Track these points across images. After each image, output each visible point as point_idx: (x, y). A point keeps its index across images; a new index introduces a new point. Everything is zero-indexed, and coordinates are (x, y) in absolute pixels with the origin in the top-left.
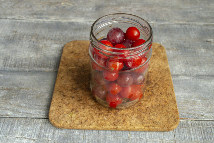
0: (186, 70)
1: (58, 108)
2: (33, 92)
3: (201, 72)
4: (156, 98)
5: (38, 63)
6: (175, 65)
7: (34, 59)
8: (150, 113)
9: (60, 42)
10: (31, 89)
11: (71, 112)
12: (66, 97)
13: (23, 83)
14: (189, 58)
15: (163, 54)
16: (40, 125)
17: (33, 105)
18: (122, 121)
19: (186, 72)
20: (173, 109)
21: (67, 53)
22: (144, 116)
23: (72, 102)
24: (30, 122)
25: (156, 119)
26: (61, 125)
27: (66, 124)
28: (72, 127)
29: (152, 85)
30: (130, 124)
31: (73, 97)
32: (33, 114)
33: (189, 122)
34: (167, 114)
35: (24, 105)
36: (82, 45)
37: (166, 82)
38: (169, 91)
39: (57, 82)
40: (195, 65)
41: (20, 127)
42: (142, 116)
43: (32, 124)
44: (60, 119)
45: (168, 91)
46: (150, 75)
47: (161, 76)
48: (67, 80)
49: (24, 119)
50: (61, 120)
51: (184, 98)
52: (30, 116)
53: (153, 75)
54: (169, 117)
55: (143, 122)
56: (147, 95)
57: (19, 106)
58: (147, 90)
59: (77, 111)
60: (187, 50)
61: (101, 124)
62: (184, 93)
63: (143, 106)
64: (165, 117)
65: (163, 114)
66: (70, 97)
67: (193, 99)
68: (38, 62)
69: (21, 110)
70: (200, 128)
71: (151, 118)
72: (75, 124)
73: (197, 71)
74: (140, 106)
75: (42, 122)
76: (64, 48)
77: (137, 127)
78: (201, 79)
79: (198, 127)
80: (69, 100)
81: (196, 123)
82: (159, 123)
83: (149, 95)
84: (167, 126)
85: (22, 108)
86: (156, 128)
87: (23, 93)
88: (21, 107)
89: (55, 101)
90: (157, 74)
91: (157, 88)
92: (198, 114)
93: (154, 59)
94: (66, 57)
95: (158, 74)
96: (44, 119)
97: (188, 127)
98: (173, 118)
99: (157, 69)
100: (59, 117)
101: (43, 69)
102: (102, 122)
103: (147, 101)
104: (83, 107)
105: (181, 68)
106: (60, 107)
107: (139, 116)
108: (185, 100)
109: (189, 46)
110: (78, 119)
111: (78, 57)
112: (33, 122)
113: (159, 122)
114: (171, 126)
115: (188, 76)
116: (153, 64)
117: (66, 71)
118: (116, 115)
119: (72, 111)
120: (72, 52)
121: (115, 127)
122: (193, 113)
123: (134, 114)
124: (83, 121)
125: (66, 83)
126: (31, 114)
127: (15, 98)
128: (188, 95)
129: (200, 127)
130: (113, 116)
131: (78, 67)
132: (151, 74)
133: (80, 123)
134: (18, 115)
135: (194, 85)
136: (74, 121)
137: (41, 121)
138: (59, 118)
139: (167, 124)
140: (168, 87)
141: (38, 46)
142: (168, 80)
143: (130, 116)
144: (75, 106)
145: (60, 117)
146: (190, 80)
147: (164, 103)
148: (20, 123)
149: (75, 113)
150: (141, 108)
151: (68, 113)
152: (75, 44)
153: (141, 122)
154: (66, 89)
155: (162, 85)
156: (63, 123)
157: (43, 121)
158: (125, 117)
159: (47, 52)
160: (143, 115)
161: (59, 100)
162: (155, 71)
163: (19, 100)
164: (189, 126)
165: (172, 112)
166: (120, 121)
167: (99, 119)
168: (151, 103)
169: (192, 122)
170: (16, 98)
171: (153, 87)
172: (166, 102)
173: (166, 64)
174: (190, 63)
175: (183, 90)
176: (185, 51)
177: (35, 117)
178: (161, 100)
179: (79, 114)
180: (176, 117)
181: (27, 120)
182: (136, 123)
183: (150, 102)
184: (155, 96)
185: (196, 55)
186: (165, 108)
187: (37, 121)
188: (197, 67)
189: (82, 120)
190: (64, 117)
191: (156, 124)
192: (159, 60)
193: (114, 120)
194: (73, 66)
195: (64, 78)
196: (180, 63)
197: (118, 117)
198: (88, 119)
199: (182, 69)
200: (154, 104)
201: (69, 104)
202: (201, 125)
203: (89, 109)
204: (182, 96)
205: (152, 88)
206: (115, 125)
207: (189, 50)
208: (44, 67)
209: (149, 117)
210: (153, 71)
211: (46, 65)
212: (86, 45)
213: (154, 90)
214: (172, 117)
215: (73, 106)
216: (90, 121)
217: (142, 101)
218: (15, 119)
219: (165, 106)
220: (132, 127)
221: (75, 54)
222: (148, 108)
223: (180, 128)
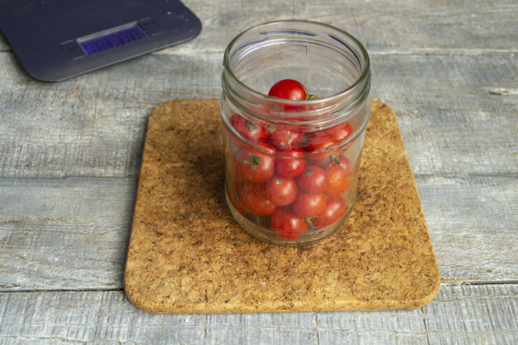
0: (443, 165)
1: (145, 265)
2: (77, 228)
3: (480, 168)
4: (381, 231)
5: (86, 157)
6: (417, 153)
7: (75, 148)
8: (370, 267)
9: (138, 105)
10: (71, 219)
11: (179, 274)
12: (163, 235)
13: (50, 207)
14: (451, 134)
15: (390, 125)
16: (97, 307)
17: (77, 260)
18: (303, 290)
19: (444, 169)
20: (423, 255)
21: (159, 130)
22: (356, 274)
23: (178, 249)
24: (71, 299)
25: (384, 280)
26: (157, 305)
27: (169, 302)
28: (183, 309)
29: (370, 200)
30: (323, 294)
31: (181, 237)
32: (80, 281)
33: (458, 288)
34: (410, 268)
35: (56, 259)
36: (194, 110)
37: (403, 192)
38: (411, 212)
39: (138, 202)
40: (465, 152)
41: (48, 313)
42: (350, 274)
43: (79, 304)
44: (153, 290)
45: (408, 212)
46: (363, 176)
47: (389, 178)
48: (162, 196)
49: (57, 292)
50: (155, 293)
51: (443, 229)
52: (72, 286)
53: (370, 175)
54: (415, 274)
55: (354, 288)
56: (359, 225)
57: (44, 261)
58: (357, 212)
59: (193, 270)
60: (445, 115)
61: (254, 299)
62: (443, 219)
63: (351, 250)
64: (407, 274)
65: (400, 267)
66: (174, 235)
67: (465, 233)
68: (85, 154)
69: (48, 272)
70: (485, 300)
71: (373, 279)
72: (189, 301)
73: (472, 165)
74: (343, 250)
75: (102, 298)
76: (151, 118)
77: (339, 303)
78: (481, 183)
79: (480, 298)
80: (171, 244)
81: (474, 288)
82: (391, 291)
83: (365, 225)
84: (413, 296)
85: (50, 268)
86: (386, 301)
87: (52, 231)
88: (49, 264)
89: (136, 247)
90: (379, 172)
91: (383, 206)
92: (477, 267)
93: (370, 136)
94: (157, 140)
95: (383, 173)
96: (106, 292)
97: (457, 299)
98: (424, 276)
99: (378, 162)
100: (151, 284)
101: (99, 171)
102: (255, 293)
103: (360, 237)
104: (207, 259)
105: (432, 159)
106: (151, 260)
107: (343, 276)
108: (446, 234)
109: (448, 106)
110: (197, 288)
111: (187, 139)
112: (81, 299)
113: (393, 287)
114: (422, 296)
115: (449, 178)
116: (367, 150)
117: (160, 173)
118: (288, 276)
119: (180, 270)
120: (172, 129)
121: (286, 304)
122: (467, 266)
123: (330, 271)
124: (208, 292)
125: (160, 202)
126: (75, 280)
127: (33, 244)
128: (452, 223)
129: (483, 298)
130: (280, 277)
131: (187, 164)
132: (365, 173)
133: (203, 298)
134: (41, 284)
135: (464, 199)
136: (187, 294)
137: (100, 298)
138: (151, 289)
139: (412, 292)
140: (409, 203)
141: (84, 115)
142: (406, 186)
143: (322, 275)
144: (187, 257)
145: (153, 287)
146: (456, 186)
147: (400, 242)
148: (48, 304)
149: (188, 273)
150: (347, 257)
151: (170, 274)
152: (177, 108)
153: (349, 290)
154: (161, 219)
155: (392, 200)
156: (160, 300)
157: (105, 297)
158: (309, 279)
159: (107, 130)
160: (354, 271)
161: (148, 245)
162: (374, 166)
163: (43, 247)
164: (458, 297)
165: (422, 262)
166: (298, 289)
167: (246, 286)
168: (370, 242)
169: (464, 286)
170: (35, 242)
171: (371, 205)
172: (405, 238)
173: (398, 148)
174: (454, 145)
175: (440, 210)
176: (441, 118)
177: (85, 287)
178: (394, 236)
179: (199, 277)
180: (431, 274)
181: (66, 296)
182: (337, 292)
183: (366, 240)
184: (379, 226)
185: (465, 126)
186: (403, 254)
187: (89, 297)
188: (471, 156)
189: (206, 291)
190: (161, 285)
191: (386, 292)
192: (381, 139)
193: (284, 287)
194: (176, 162)
195: (156, 192)
196: (429, 147)
197: (293, 280)
198: (222, 289)
199: (435, 161)
200: (376, 246)
201: (171, 252)
202: (486, 293)
203: (220, 262)
204: (437, 225)
205: (369, 208)
206: (286, 298)
207: (448, 114)
208: (101, 165)
209: (368, 276)
210: (369, 166)
211: (105, 160)
212: (205, 110)
213: (376, 212)
214: (423, 274)
215: (182, 257)
216: (227, 292)
217: (348, 239)
218: (35, 293)
219: (404, 248)
220: (327, 302)
221: (179, 132)
222: (363, 254)
223: (437, 302)
